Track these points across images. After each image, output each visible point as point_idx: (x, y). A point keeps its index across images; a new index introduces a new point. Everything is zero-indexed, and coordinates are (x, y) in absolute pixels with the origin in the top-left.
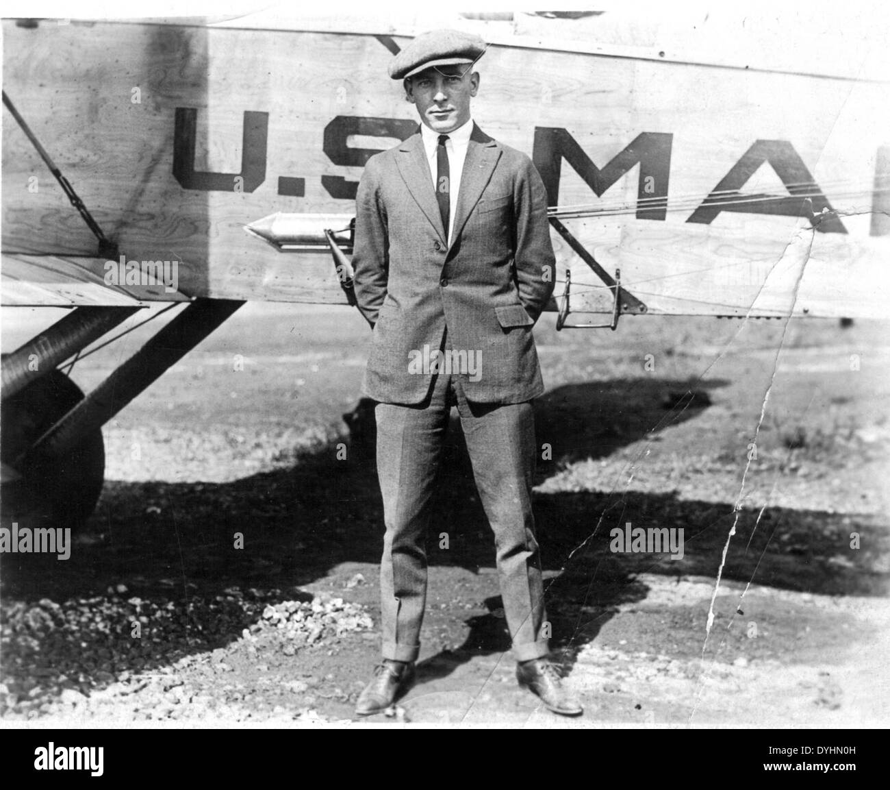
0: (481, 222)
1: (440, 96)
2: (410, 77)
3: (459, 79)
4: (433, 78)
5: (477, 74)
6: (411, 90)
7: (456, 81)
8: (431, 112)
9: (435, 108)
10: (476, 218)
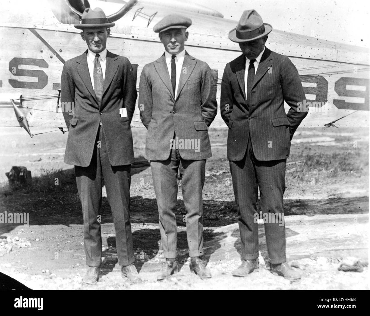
0: (188, 88)
1: (173, 40)
2: (162, 32)
3: (181, 34)
4: (171, 33)
5: (188, 33)
6: (162, 37)
7: (179, 35)
8: (169, 46)
9: (170, 44)
10: (187, 87)
